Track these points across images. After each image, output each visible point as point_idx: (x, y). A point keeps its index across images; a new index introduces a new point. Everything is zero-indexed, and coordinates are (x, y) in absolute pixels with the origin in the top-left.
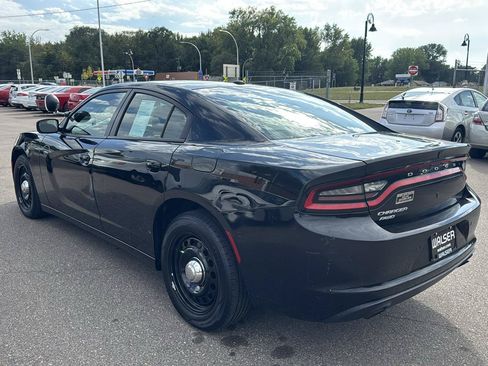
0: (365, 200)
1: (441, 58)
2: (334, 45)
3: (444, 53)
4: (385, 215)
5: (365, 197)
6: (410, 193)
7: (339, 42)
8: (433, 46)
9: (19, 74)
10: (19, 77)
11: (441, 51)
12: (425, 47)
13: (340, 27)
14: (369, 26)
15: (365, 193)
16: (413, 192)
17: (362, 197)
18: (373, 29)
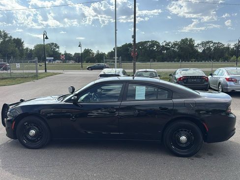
1: (57, 49)
2: (4, 41)
3: (58, 47)
7: (7, 39)
8: (53, 44)
11: (56, 46)
12: (49, 44)
13: (7, 32)
14: (45, 37)
18: (47, 38)
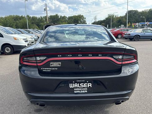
0: (37, 63)
4: (44, 69)
5: (37, 62)
6: (59, 63)
9: (108, 26)
10: (108, 27)
15: (36, 60)
16: (60, 63)
17: (35, 62)
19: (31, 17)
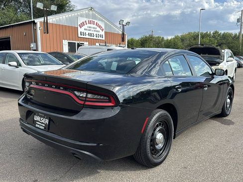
19: (221, 33)
